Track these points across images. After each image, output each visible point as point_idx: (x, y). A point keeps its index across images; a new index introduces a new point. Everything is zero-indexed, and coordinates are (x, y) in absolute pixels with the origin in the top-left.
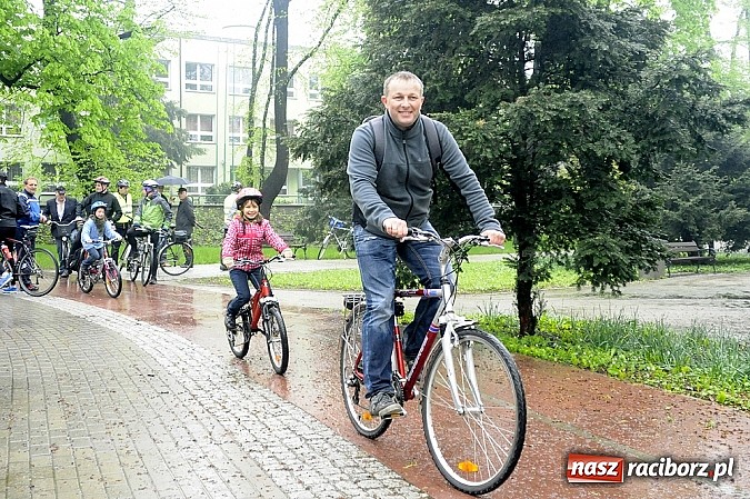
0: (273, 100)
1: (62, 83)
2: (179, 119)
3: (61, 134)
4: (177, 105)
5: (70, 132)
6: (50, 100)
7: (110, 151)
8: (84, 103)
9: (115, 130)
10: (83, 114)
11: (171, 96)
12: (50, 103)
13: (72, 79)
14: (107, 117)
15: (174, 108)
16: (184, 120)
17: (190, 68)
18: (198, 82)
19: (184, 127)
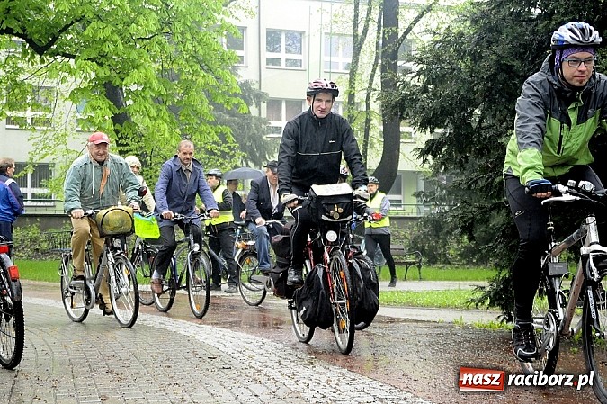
0: (378, 71)
1: (108, 48)
2: (258, 105)
3: (105, 112)
4: (255, 87)
5: (117, 112)
6: (92, 71)
7: (167, 135)
8: (135, 74)
9: (174, 110)
10: (134, 88)
11: (247, 74)
12: (93, 74)
13: (119, 42)
14: (164, 92)
15: (250, 90)
16: (264, 106)
17: (273, 38)
18: (283, 56)
19: (264, 115)
